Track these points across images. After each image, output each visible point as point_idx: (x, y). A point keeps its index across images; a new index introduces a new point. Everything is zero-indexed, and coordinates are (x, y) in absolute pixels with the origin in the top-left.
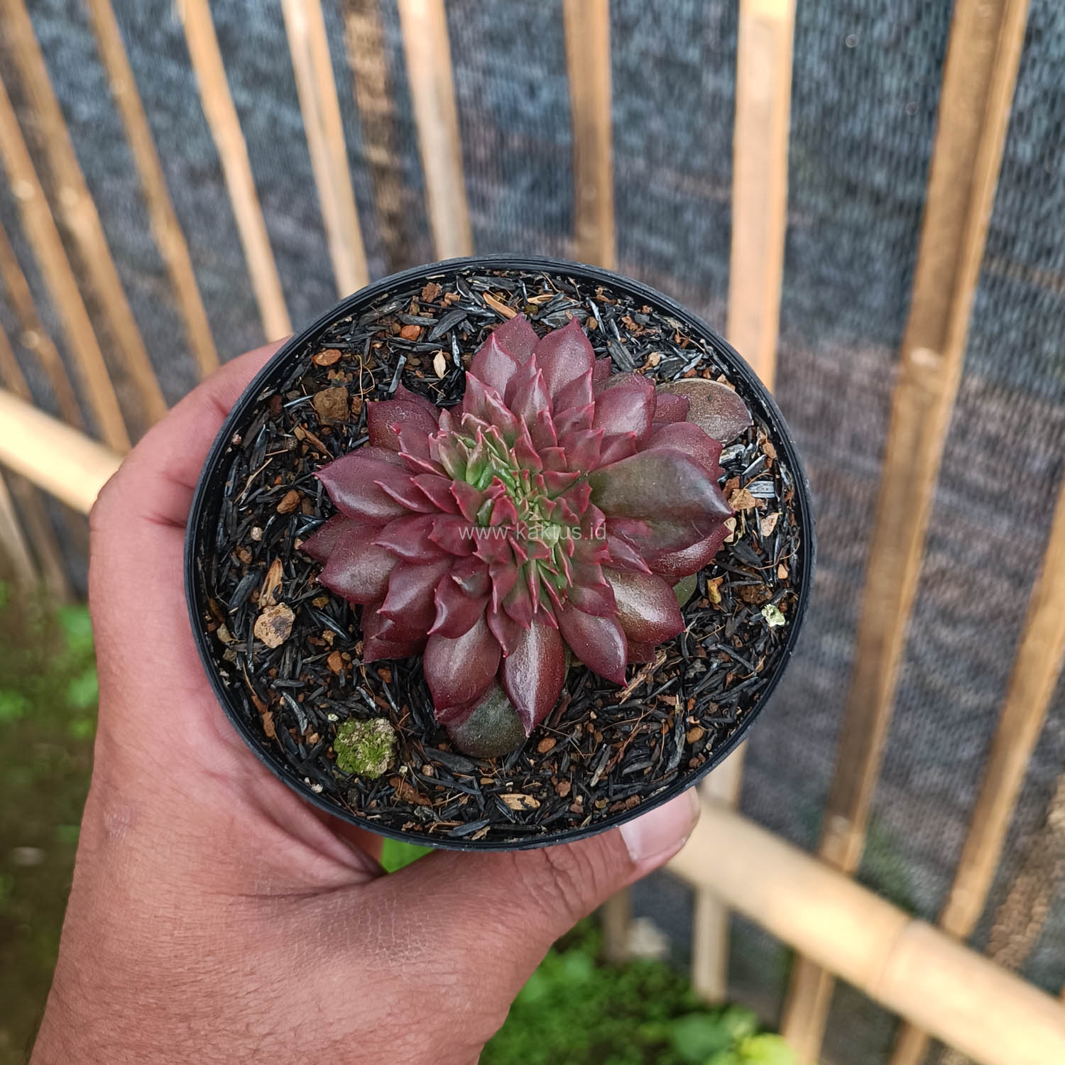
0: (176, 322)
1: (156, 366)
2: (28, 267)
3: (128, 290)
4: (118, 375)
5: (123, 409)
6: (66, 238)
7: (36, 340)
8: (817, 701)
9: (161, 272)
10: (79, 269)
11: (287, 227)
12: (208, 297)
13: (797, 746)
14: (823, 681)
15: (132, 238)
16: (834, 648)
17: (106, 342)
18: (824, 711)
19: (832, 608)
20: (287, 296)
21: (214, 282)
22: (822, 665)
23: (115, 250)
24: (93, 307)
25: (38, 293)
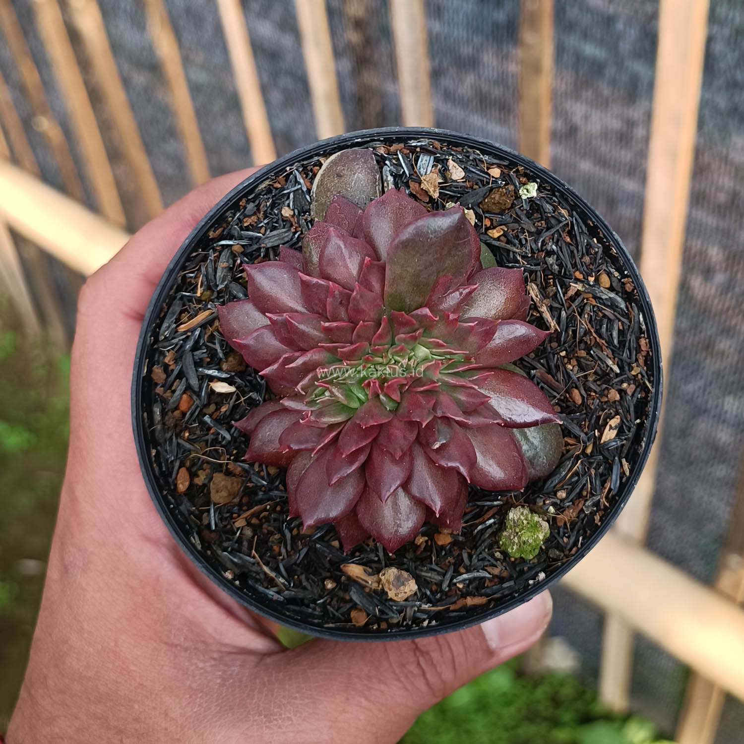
0: (166, 111)
1: (148, 148)
2: (41, 61)
3: (126, 82)
4: (115, 155)
5: (118, 185)
6: (74, 36)
7: (46, 125)
8: (718, 453)
9: (155, 68)
10: (84, 63)
11: (266, 30)
12: (195, 89)
13: (699, 492)
14: (724, 436)
15: (129, 36)
16: (735, 408)
17: (105, 127)
18: (724, 462)
19: (735, 373)
20: (264, 90)
21: (201, 77)
22: (724, 422)
23: (116, 47)
24: (95, 96)
25: (48, 84)
